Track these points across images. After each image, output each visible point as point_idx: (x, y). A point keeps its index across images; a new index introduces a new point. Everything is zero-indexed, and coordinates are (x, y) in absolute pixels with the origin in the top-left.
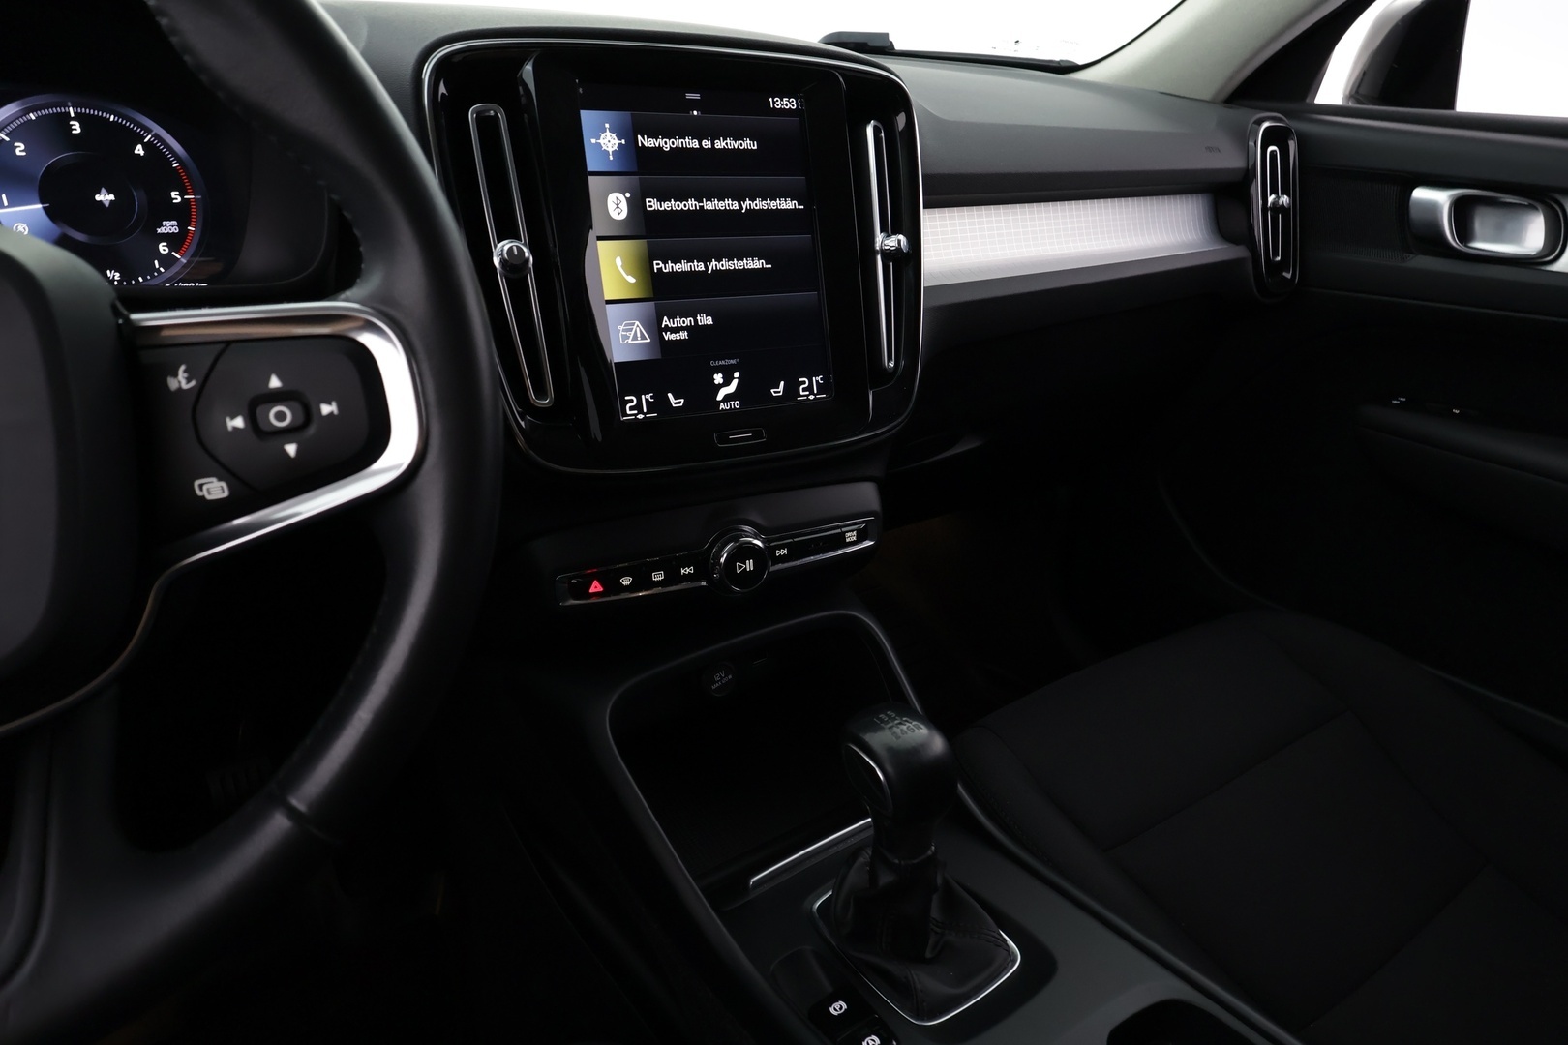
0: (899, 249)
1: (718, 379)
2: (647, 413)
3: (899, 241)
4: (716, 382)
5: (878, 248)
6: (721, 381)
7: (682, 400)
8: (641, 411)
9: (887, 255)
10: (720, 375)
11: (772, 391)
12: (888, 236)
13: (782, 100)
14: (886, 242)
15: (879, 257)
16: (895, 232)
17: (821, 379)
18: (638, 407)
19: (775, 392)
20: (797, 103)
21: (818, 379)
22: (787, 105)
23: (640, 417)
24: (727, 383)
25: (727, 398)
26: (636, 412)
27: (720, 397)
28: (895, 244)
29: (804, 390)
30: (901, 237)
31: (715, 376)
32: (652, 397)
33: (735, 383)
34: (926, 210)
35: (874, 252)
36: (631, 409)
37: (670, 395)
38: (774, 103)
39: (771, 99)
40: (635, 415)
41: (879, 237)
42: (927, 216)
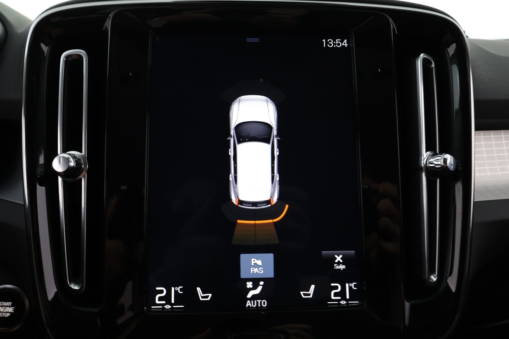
0: (444, 168)
1: (249, 285)
2: (175, 304)
3: (445, 160)
4: (248, 287)
5: (423, 165)
6: (251, 286)
7: (210, 295)
8: (169, 302)
9: (432, 172)
10: (251, 283)
11: (302, 293)
12: (435, 154)
13: (334, 41)
14: (431, 160)
15: (424, 175)
16: (442, 152)
17: (355, 286)
18: (167, 298)
19: (305, 295)
21: (353, 285)
22: (339, 44)
23: (168, 307)
24: (255, 288)
25: (254, 297)
26: (164, 302)
27: (249, 296)
28: (441, 162)
29: (336, 294)
30: (448, 156)
31: (248, 283)
32: (181, 290)
33: (260, 289)
34: (478, 132)
35: (420, 170)
36: (160, 299)
37: (199, 289)
38: (327, 43)
39: (324, 40)
40: (163, 305)
41: (425, 155)
42: (482, 137)
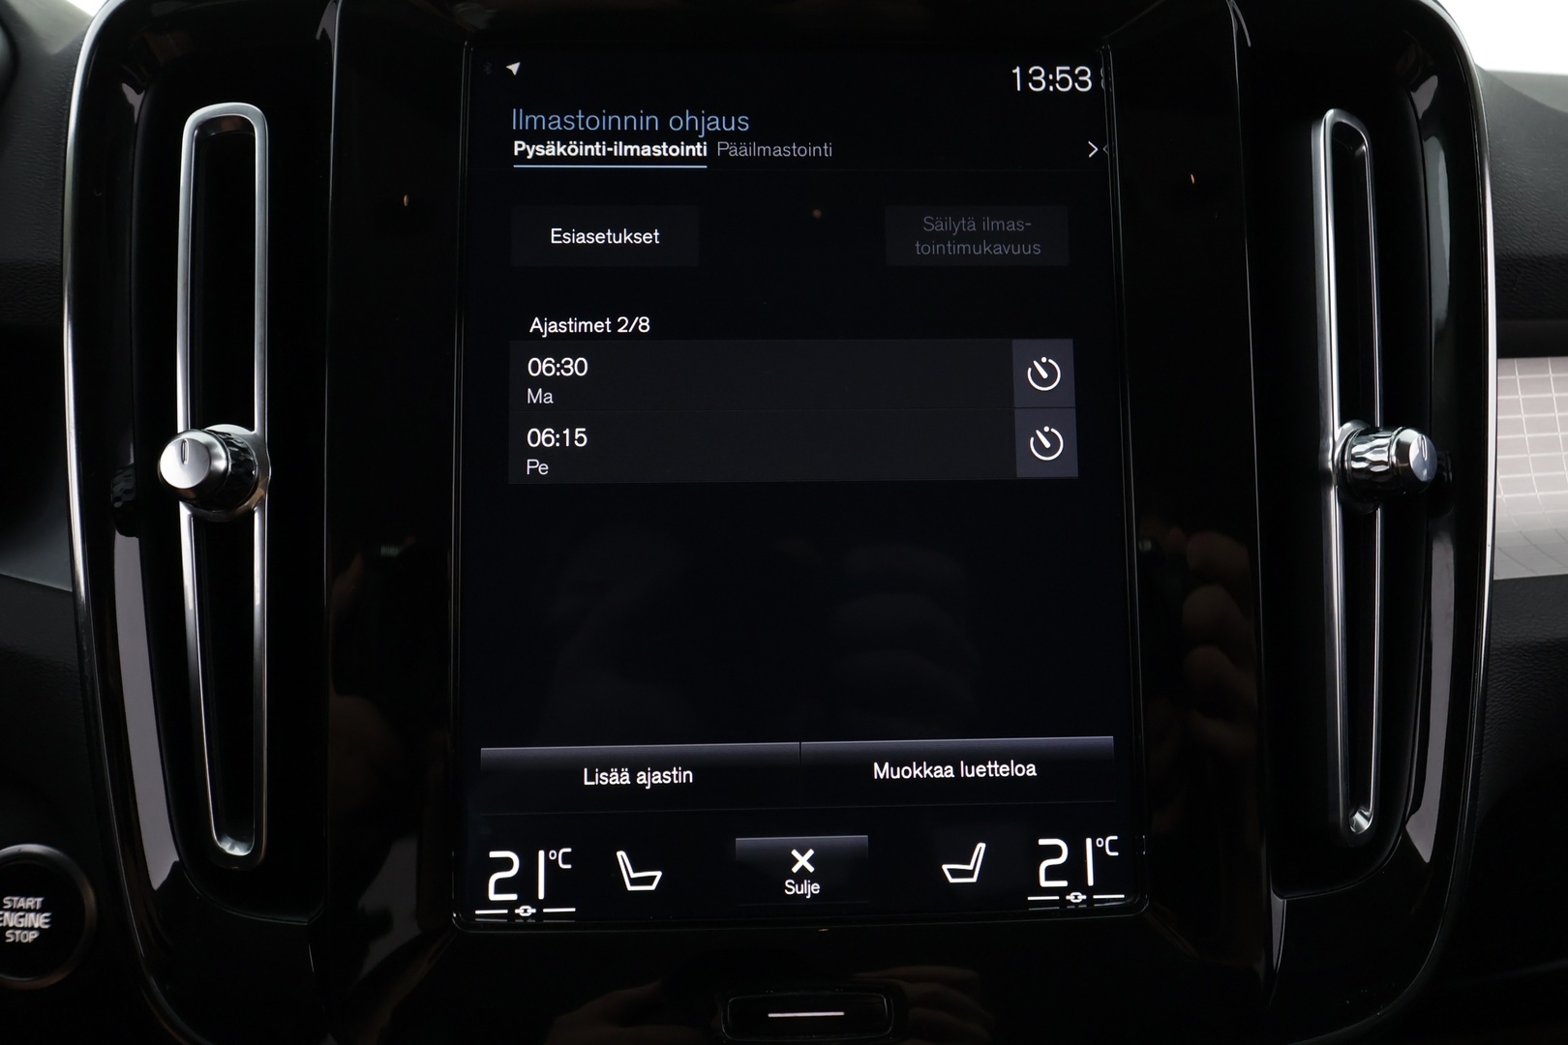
0: (1400, 471)
2: (547, 903)
3: (1403, 449)
5: (1331, 465)
7: (659, 874)
8: (529, 897)
9: (1360, 488)
11: (945, 867)
12: (1369, 431)
13: (1050, 70)
14: (1357, 449)
15: (1334, 494)
16: (1392, 422)
17: (1113, 846)
18: (524, 884)
19: (955, 873)
20: (1095, 78)
21: (1105, 843)
22: (1064, 82)
26: (513, 897)
28: (1389, 456)
29: (1052, 873)
30: (1411, 437)
32: (566, 858)
34: (1506, 362)
35: (1322, 478)
36: (502, 886)
37: (622, 857)
38: (1026, 78)
39: (1017, 70)
40: (511, 905)
41: (1338, 432)
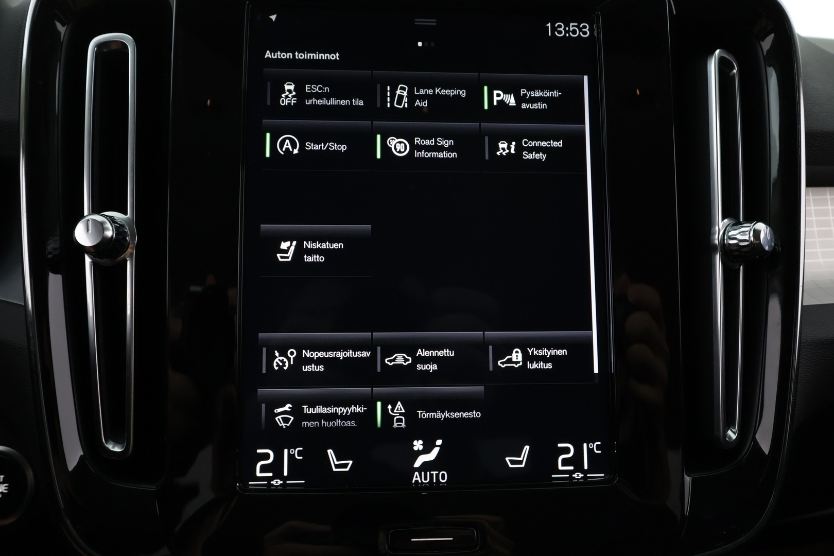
0: (755, 246)
1: (418, 445)
2: (289, 478)
3: (757, 233)
4: (415, 448)
5: (717, 242)
6: (421, 448)
7: (350, 462)
8: (279, 474)
9: (732, 254)
10: (421, 442)
11: (507, 459)
12: (737, 224)
13: (567, 25)
14: (732, 233)
15: (718, 258)
16: (751, 218)
17: (598, 447)
18: (276, 468)
19: (512, 462)
20: (591, 30)
21: (594, 446)
22: (574, 32)
23: (277, 482)
24: (427, 450)
25: (426, 466)
26: (270, 474)
27: (417, 464)
28: (749, 236)
29: (565, 462)
30: (761, 226)
31: (415, 442)
32: (300, 453)
33: (435, 452)
34: (810, 189)
35: (712, 249)
36: (264, 469)
37: (330, 453)
38: (554, 29)
39: (549, 25)
40: (269, 479)
41: (720, 224)
42: (811, 197)
